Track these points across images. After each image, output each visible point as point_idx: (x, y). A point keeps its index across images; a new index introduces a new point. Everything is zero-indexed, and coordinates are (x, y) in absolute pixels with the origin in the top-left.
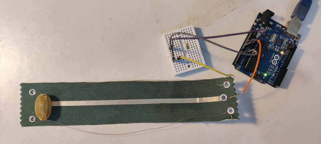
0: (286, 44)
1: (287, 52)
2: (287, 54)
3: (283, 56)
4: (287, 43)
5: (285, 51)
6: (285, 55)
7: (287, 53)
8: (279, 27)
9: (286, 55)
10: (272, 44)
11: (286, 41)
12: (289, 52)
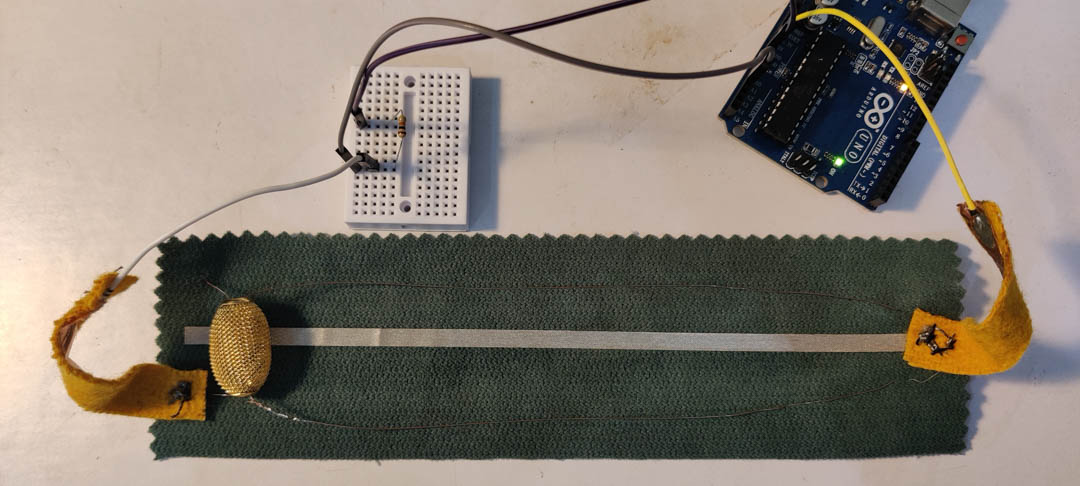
0: (918, 56)
1: (922, 85)
4: (922, 55)
10: (867, 52)
11: (922, 48)
12: (929, 85)
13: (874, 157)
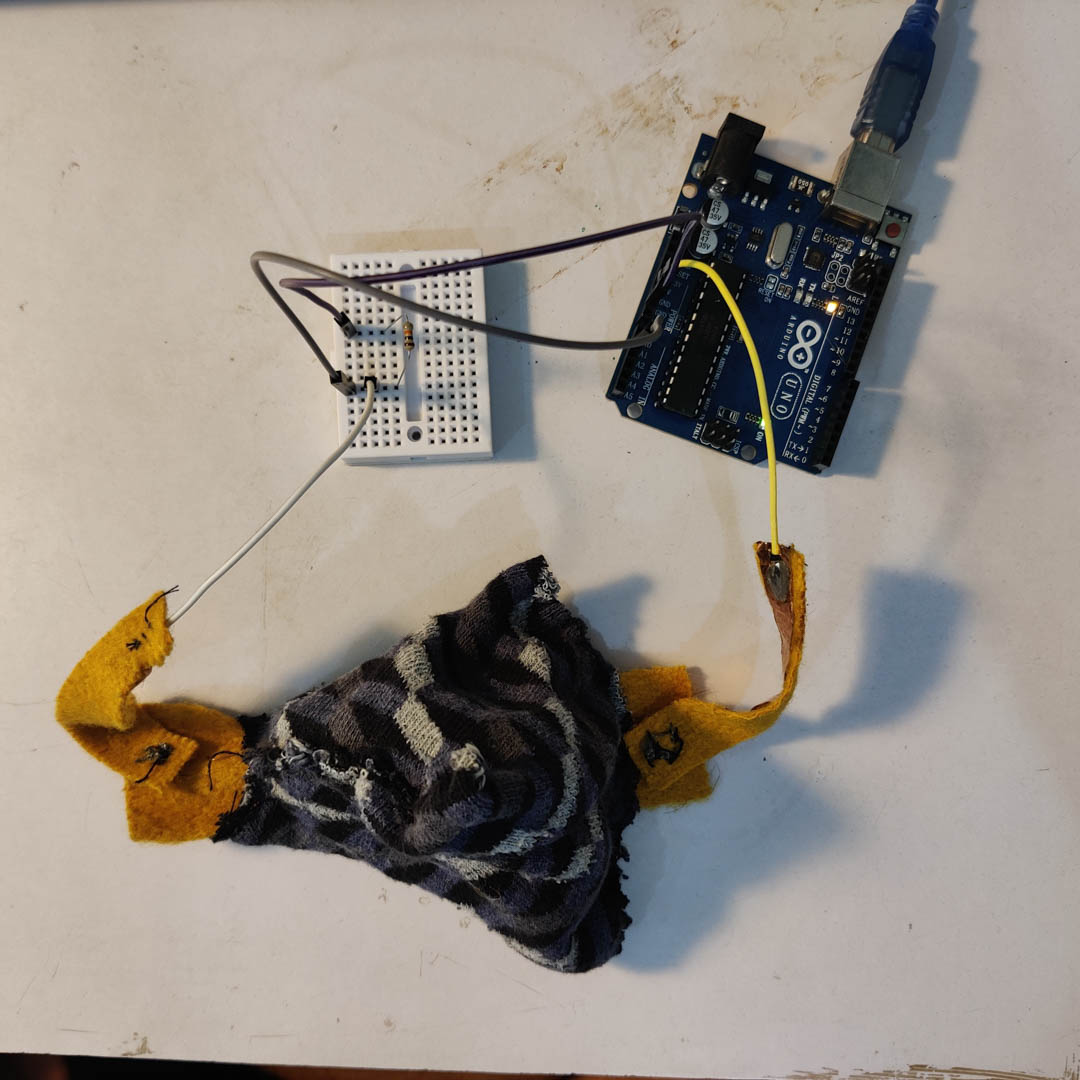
0: (842, 263)
1: (854, 299)
2: (854, 311)
3: (840, 323)
4: (847, 259)
5: (841, 295)
6: (848, 314)
7: (853, 304)
8: (800, 188)
9: (851, 315)
10: (778, 272)
11: (845, 250)
12: (862, 297)
13: (808, 405)
